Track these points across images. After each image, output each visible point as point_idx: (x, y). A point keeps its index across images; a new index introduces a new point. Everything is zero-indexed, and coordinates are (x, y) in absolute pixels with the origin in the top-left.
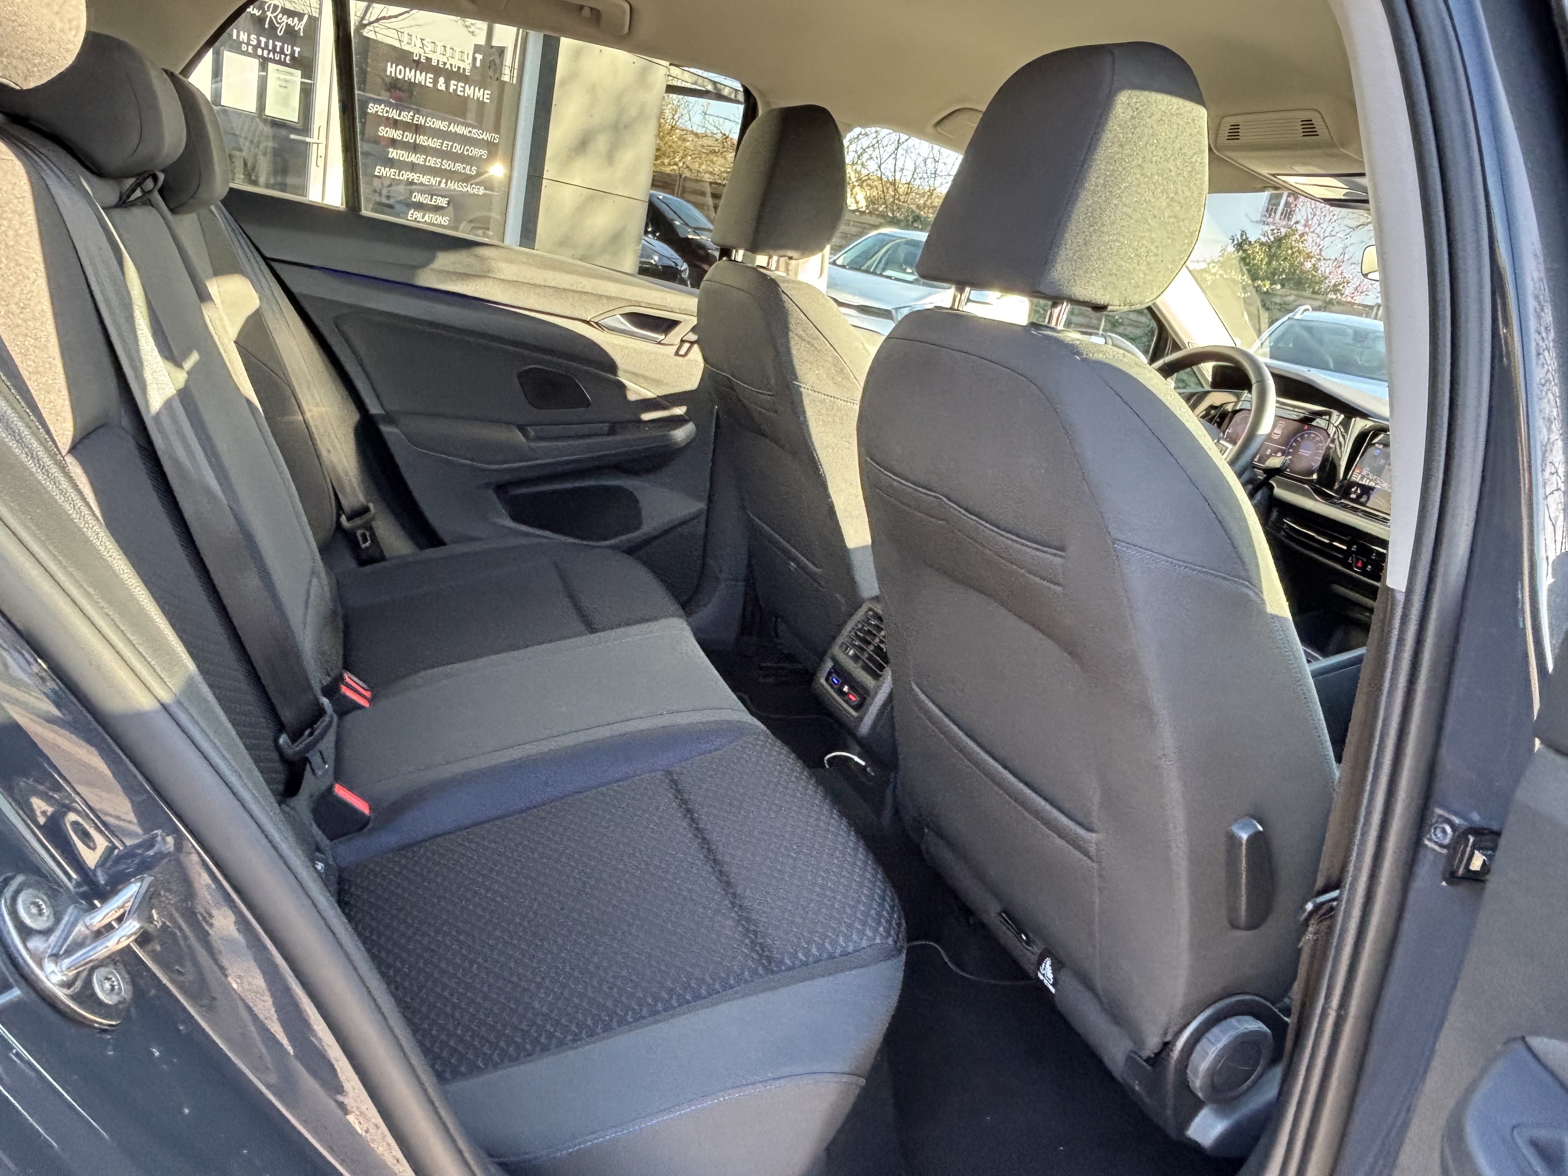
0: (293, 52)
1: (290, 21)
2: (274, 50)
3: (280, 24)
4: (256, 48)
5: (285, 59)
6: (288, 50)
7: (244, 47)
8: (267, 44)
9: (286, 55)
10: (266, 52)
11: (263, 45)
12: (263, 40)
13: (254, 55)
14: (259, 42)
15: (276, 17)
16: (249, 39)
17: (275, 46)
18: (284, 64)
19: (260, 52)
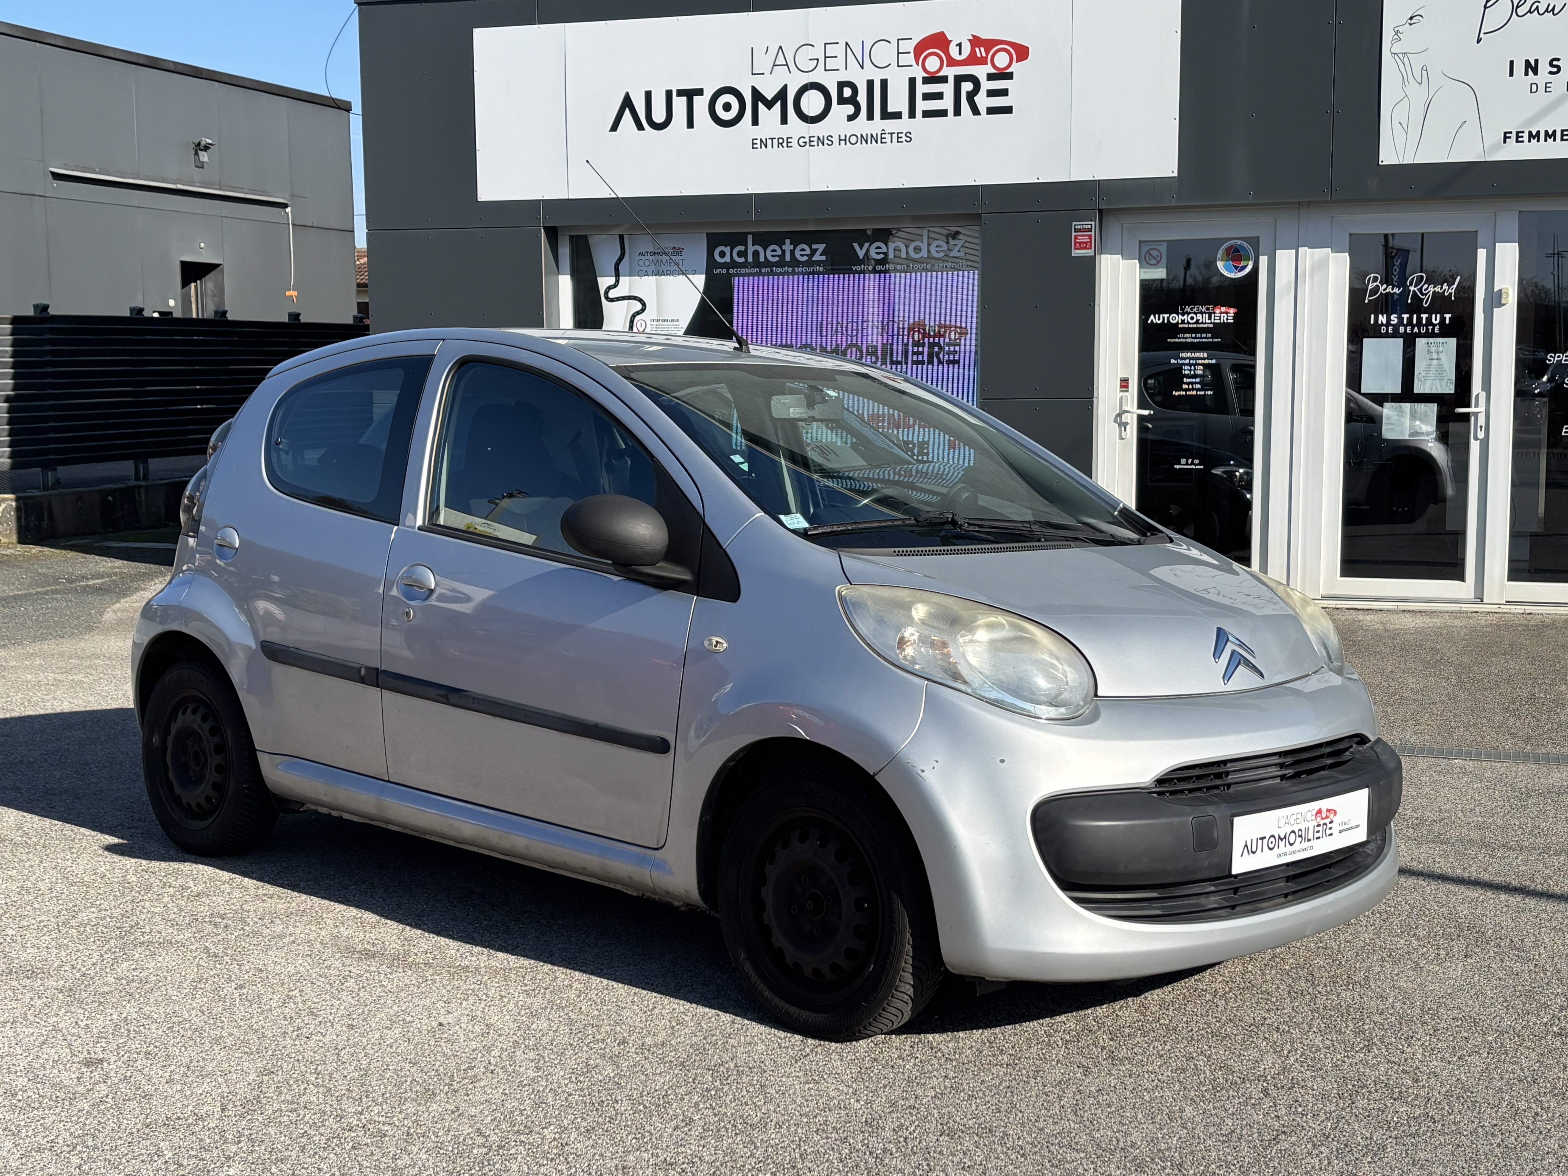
0: (1443, 319)
1: (1438, 289)
2: (1419, 323)
3: (1426, 294)
4: (1396, 327)
5: (1433, 330)
6: (1436, 319)
7: (1383, 330)
8: (1410, 319)
9: (1434, 325)
10: (1409, 328)
11: (1405, 322)
12: (1405, 316)
13: (1395, 335)
14: (1401, 319)
15: (1420, 290)
16: (1389, 320)
17: (1419, 319)
18: (1433, 335)
19: (1402, 329)
